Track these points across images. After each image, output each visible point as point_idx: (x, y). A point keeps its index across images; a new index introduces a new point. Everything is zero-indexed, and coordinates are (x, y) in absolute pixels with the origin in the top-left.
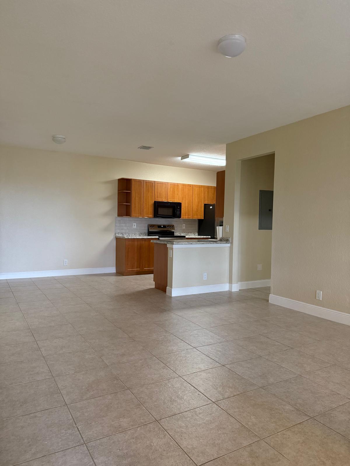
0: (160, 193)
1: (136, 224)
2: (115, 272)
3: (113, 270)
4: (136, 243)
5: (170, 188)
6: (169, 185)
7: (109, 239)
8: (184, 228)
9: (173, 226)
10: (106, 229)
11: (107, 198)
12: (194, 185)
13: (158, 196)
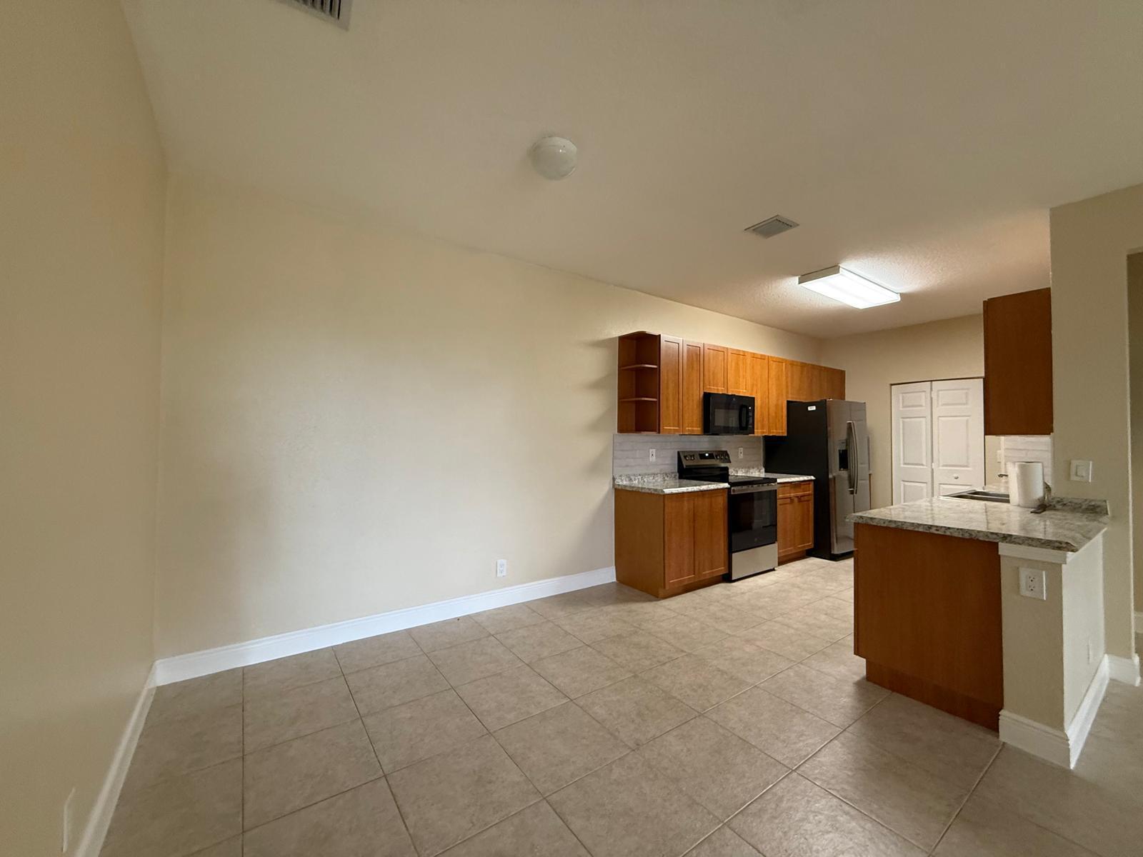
0: (713, 373)
1: (654, 450)
2: (615, 580)
3: (608, 575)
4: (686, 505)
5: (732, 361)
6: (730, 351)
7: (599, 493)
8: (741, 456)
9: (724, 456)
10: (594, 468)
11: (596, 386)
12: (771, 357)
13: (710, 382)
